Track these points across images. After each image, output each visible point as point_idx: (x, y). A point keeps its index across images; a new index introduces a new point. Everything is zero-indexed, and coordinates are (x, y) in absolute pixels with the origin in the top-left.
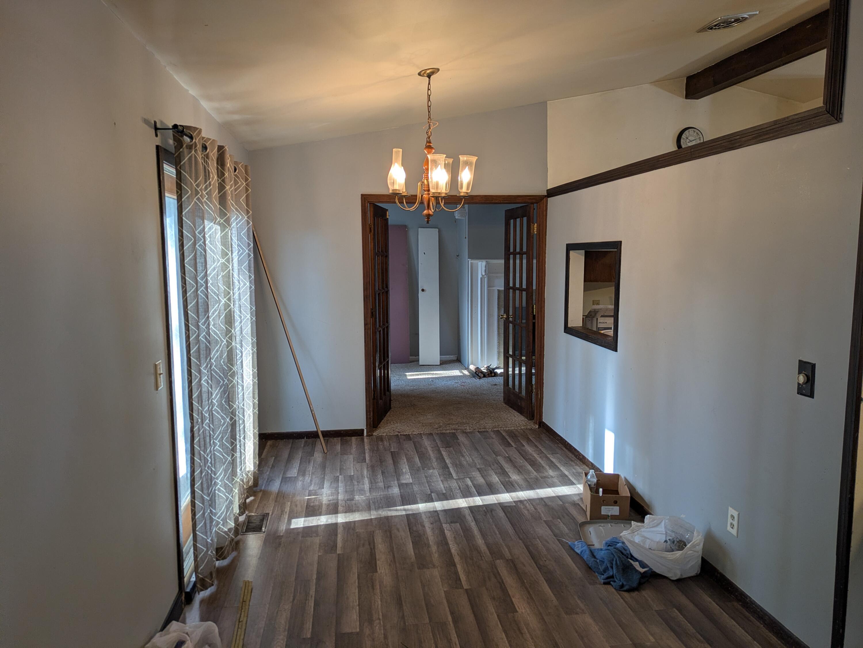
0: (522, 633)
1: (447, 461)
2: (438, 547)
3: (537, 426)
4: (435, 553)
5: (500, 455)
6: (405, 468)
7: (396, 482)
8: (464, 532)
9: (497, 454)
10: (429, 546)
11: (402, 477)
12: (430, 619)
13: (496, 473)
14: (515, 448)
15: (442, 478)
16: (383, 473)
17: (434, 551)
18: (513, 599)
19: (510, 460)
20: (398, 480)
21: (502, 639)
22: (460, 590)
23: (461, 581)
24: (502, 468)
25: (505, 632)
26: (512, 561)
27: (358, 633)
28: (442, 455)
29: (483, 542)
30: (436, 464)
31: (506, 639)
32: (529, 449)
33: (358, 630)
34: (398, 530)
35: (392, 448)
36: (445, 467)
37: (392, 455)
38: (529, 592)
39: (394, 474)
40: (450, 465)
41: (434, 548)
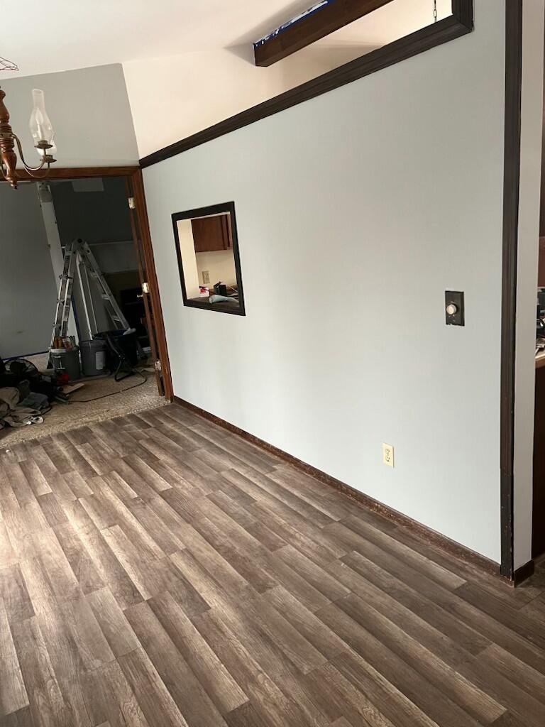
0: (223, 633)
1: (86, 459)
2: (102, 560)
3: (170, 401)
4: (101, 568)
5: (141, 439)
6: (40, 477)
7: (33, 496)
8: (126, 533)
9: (137, 438)
10: (91, 562)
11: (38, 490)
12: (115, 653)
13: (142, 458)
14: (155, 428)
15: (86, 478)
16: (15, 489)
17: (98, 566)
18: (202, 595)
19: (152, 441)
20: (35, 492)
21: (204, 647)
22: (141, 603)
23: (139, 593)
24: (146, 451)
25: (205, 637)
26: (188, 550)
27: (28, 708)
28: (78, 452)
29: (151, 538)
30: (74, 464)
31: (208, 647)
32: (169, 426)
33: (28, 703)
34: (49, 553)
35: (20, 458)
36: (86, 465)
37: (21, 466)
38: (216, 582)
39: (29, 487)
40: (90, 462)
41: (97, 562)
